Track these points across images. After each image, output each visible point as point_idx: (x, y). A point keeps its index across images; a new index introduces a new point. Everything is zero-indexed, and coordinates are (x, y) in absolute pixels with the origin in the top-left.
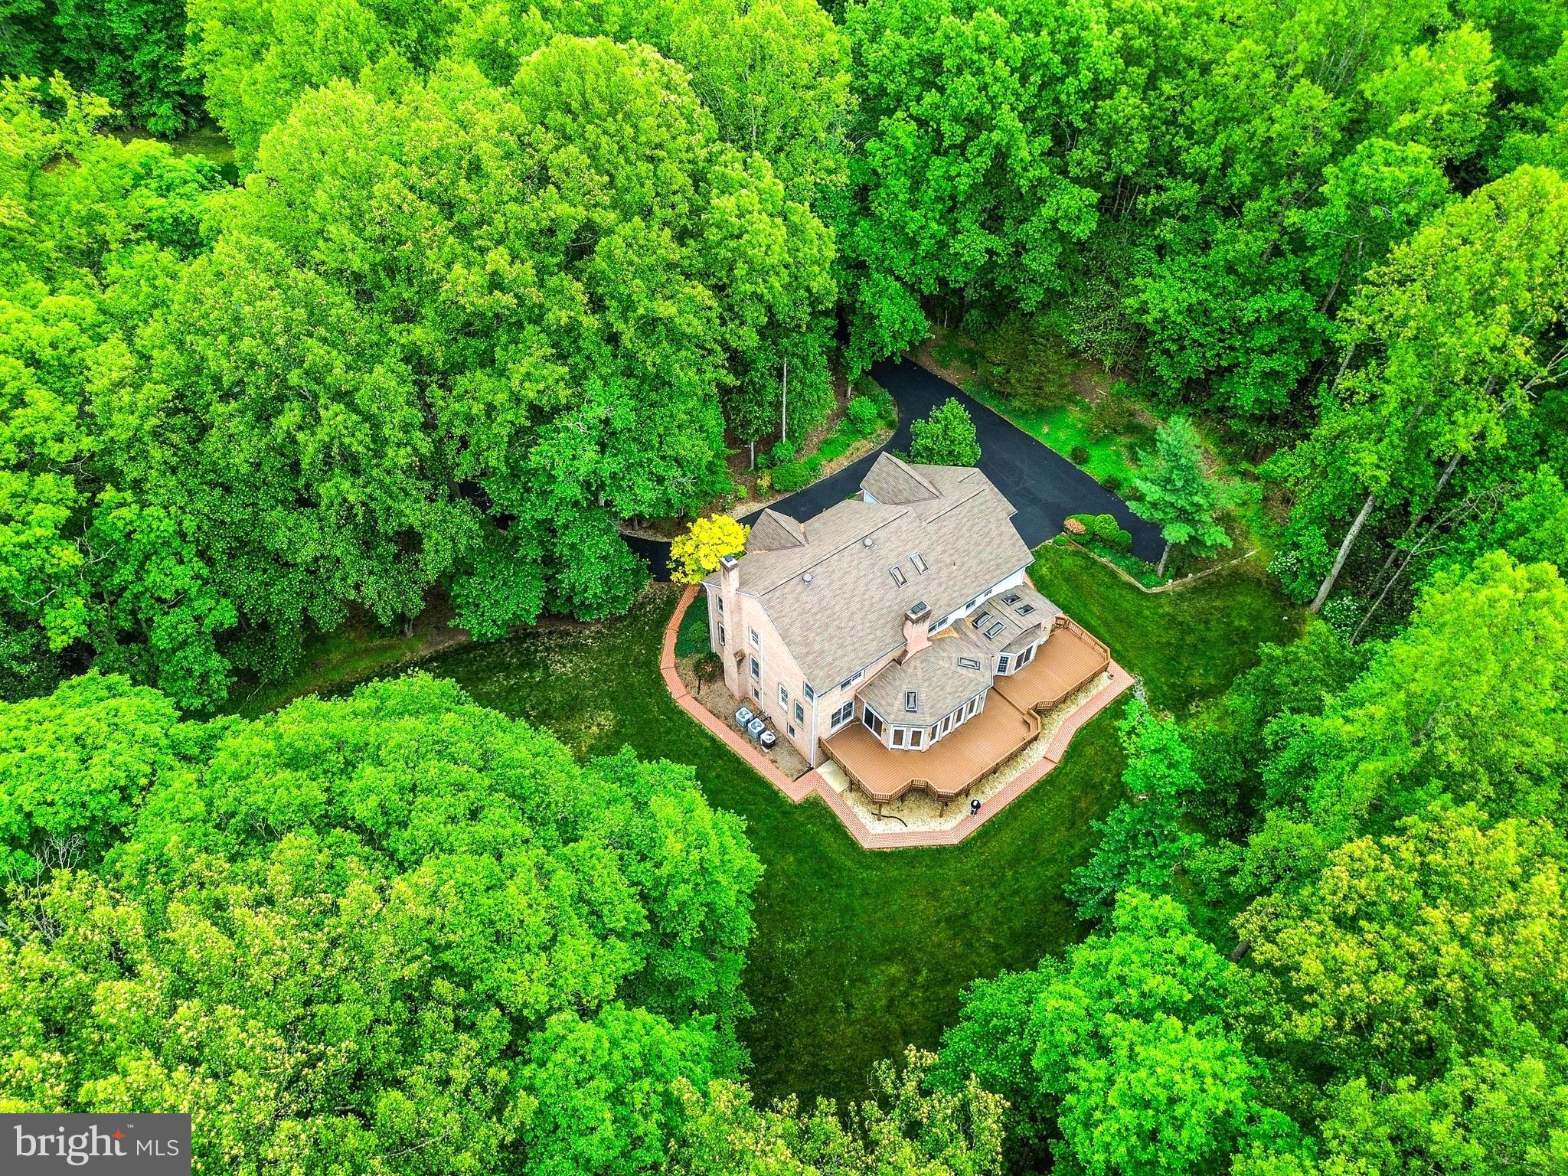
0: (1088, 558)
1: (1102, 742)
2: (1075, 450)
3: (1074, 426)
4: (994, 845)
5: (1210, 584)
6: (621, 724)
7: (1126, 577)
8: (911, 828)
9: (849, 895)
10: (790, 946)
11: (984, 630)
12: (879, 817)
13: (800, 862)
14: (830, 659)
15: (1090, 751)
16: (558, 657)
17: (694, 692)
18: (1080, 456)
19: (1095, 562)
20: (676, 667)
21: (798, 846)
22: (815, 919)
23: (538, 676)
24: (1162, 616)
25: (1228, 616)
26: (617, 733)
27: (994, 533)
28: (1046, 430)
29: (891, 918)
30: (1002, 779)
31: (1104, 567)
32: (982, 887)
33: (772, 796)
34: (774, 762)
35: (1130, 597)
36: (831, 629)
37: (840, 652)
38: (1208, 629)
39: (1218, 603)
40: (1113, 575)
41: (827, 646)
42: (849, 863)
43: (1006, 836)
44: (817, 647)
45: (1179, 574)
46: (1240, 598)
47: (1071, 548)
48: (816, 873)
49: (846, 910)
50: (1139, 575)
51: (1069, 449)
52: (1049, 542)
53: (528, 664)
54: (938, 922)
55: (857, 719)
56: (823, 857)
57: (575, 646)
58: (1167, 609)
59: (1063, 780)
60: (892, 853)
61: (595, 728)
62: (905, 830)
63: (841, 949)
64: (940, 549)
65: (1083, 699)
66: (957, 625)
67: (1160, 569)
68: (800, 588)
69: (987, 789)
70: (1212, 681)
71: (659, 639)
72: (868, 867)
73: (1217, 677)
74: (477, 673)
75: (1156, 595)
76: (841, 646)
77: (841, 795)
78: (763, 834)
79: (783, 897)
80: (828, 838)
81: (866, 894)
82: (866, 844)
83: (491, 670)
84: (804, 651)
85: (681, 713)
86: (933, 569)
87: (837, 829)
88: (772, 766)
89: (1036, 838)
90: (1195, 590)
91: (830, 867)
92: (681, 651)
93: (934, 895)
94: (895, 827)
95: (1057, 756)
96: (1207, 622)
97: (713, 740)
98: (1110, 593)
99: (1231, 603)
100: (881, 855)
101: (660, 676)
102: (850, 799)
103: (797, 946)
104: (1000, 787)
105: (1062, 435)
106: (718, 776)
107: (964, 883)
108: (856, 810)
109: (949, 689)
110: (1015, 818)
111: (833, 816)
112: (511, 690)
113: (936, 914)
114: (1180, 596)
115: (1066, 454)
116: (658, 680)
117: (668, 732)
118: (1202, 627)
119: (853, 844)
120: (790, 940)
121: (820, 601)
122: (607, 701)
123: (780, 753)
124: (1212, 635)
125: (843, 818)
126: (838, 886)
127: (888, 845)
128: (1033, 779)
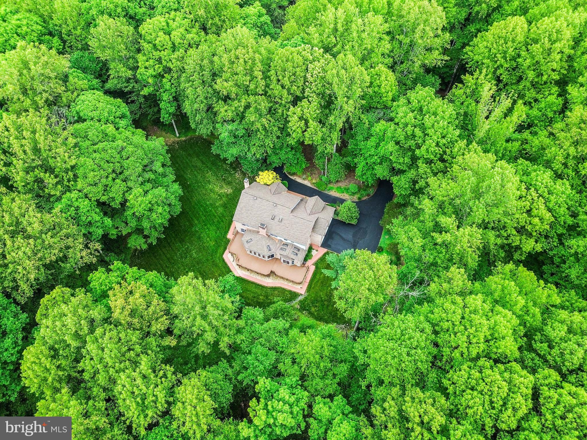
6: (230, 194)
8: (233, 263)
9: (211, 259)
11: (282, 247)
12: (232, 255)
13: (214, 245)
21: (217, 243)
22: (202, 255)
23: (233, 172)
26: (228, 195)
30: (257, 276)
33: (227, 232)
42: (218, 255)
48: (213, 250)
49: (207, 260)
56: (217, 249)
59: (265, 290)
60: (225, 262)
61: (226, 191)
63: (198, 264)
64: (288, 222)
65: (290, 284)
69: (252, 274)
70: (315, 313)
72: (219, 259)
78: (217, 235)
79: (204, 247)
80: (222, 248)
81: (213, 262)
82: (224, 257)
86: (282, 224)
87: (225, 249)
91: (216, 252)
94: (231, 260)
100: (224, 260)
103: (195, 255)
104: (254, 277)
106: (226, 219)
111: (227, 246)
119: (223, 253)
122: (234, 189)
126: (212, 256)
127: (226, 260)
128: (260, 283)
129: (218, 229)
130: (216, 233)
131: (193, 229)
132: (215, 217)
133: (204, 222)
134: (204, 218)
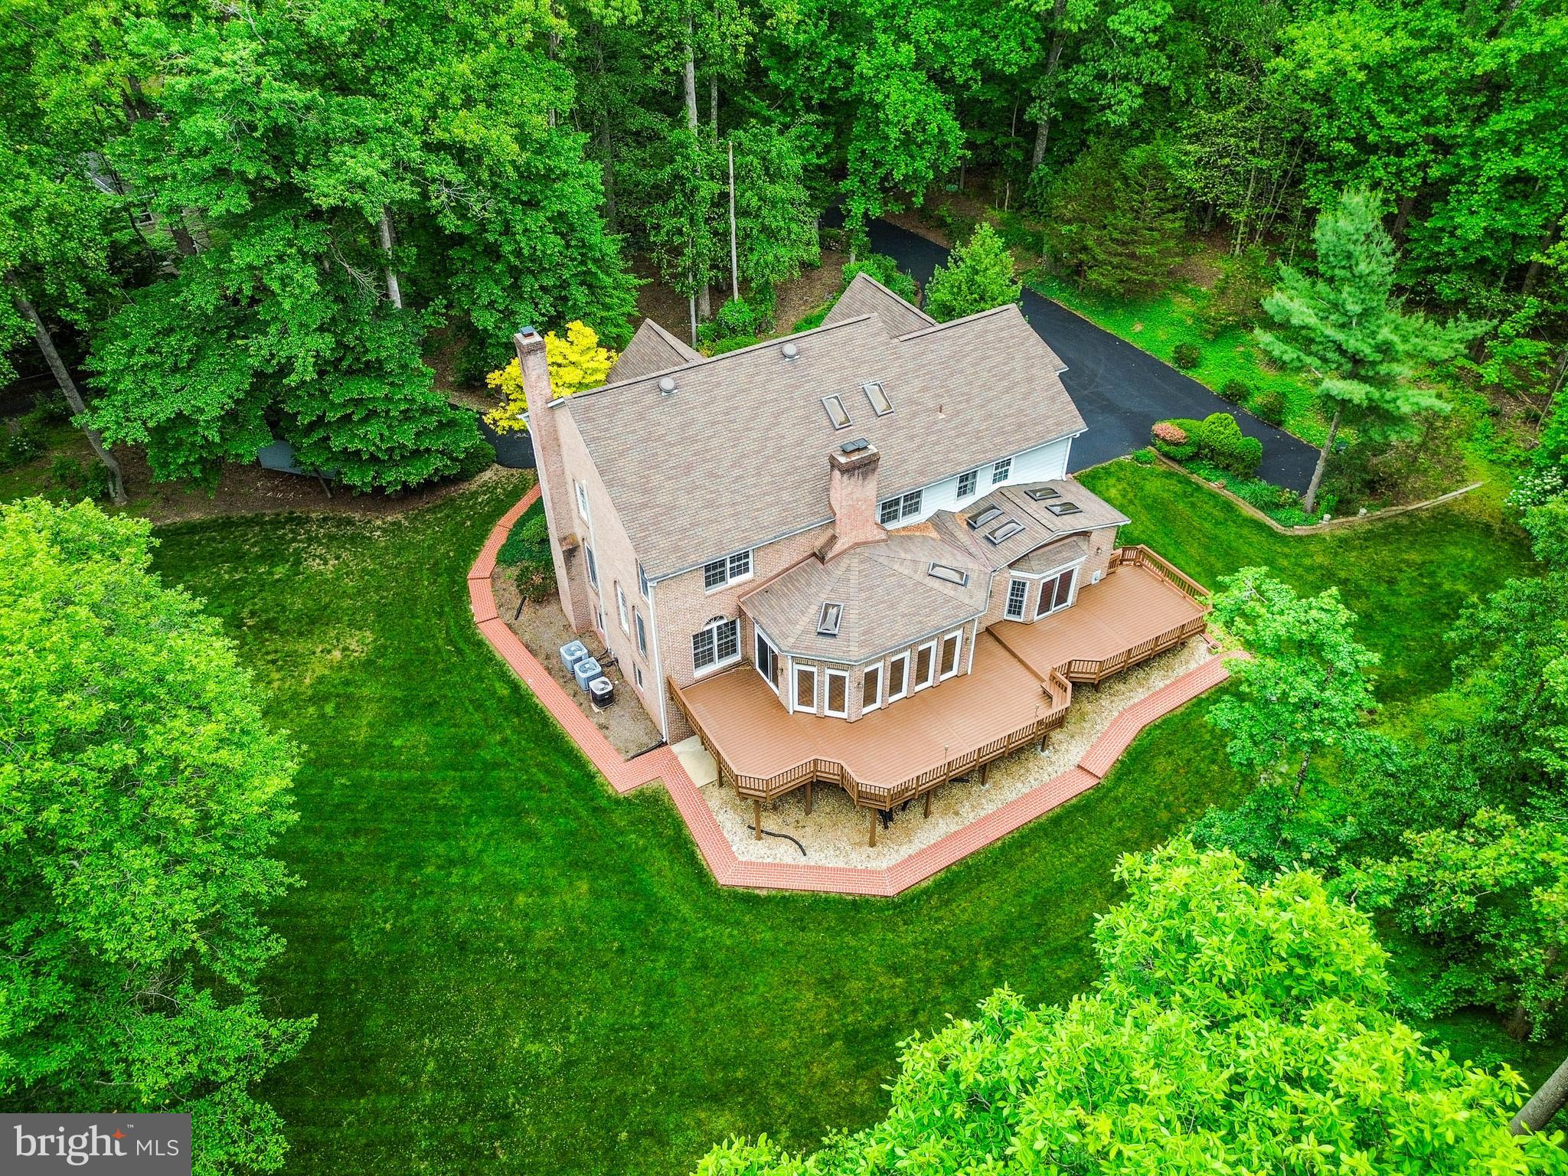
0: (1188, 482)
1: (1187, 752)
2: (1178, 350)
3: (1181, 322)
4: (964, 908)
5: (1398, 528)
6: (381, 651)
7: (1249, 511)
8: (815, 858)
9: (671, 965)
10: (534, 1048)
11: (986, 531)
12: (760, 833)
13: (597, 895)
14: (684, 521)
15: (1163, 765)
16: (321, 551)
17: (509, 616)
18: (1187, 359)
19: (1199, 488)
20: (493, 577)
21: (604, 867)
22: (595, 1002)
23: (280, 572)
24: (1310, 569)
25: (1432, 574)
26: (368, 663)
27: (1018, 376)
28: (1138, 328)
29: (740, 1018)
30: (994, 795)
31: (1213, 496)
32: (928, 982)
33: (584, 779)
34: (603, 727)
35: (1255, 539)
36: (697, 474)
37: (705, 514)
38: (1395, 593)
39: (1414, 556)
40: (1229, 507)
41: (683, 500)
42: (685, 909)
43: (990, 894)
44: (663, 498)
45: (1344, 507)
46: (1453, 550)
47: (1162, 468)
48: (620, 918)
49: (660, 990)
50: (1271, 507)
51: (1170, 350)
52: (1126, 459)
53: (271, 557)
54: (831, 1038)
55: (746, 661)
56: (640, 893)
57: (352, 539)
58: (1319, 559)
59: (1110, 809)
60: (768, 900)
61: (337, 654)
62: (802, 860)
63: (631, 1067)
64: (918, 383)
65: (1157, 679)
66: (939, 520)
67: (1309, 499)
68: (651, 398)
69: (965, 809)
70: (1400, 672)
71: (480, 538)
72: (719, 920)
73: (1408, 668)
74: (192, 560)
75: (1300, 539)
76: (709, 505)
77: (702, 790)
78: (548, 841)
79: (549, 954)
80: (660, 859)
81: (702, 966)
82: (724, 876)
83: (215, 558)
84: (638, 499)
85: (480, 644)
86: (902, 413)
87: (681, 846)
88: (598, 736)
89: (1044, 905)
90: (1370, 536)
91: (651, 910)
92: (505, 557)
93: (832, 984)
94: (785, 853)
95: (1103, 764)
96: (1391, 582)
97: (515, 687)
98: (1220, 532)
99: (1435, 556)
100: (749, 900)
101: (465, 588)
102: (716, 798)
103: (544, 1051)
104: (990, 808)
105: (1161, 334)
106: (505, 742)
107: (895, 970)
108: (720, 818)
109: (903, 608)
110: (1011, 866)
111: (679, 825)
112: (233, 586)
113: (829, 1021)
114: (1344, 543)
115: (1166, 357)
116: (459, 595)
117: (448, 671)
118: (1383, 588)
119: (701, 876)
120: (537, 1035)
121: (684, 426)
122: (372, 617)
123: (619, 717)
124: (1403, 602)
125: (696, 829)
126: (656, 947)
127: (763, 883)
128: (1053, 800)
129: (513, 811)
130: (531, 835)
131: (361, 946)
132: (425, 785)
133: (383, 859)
134: (360, 845)
